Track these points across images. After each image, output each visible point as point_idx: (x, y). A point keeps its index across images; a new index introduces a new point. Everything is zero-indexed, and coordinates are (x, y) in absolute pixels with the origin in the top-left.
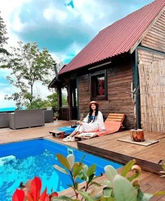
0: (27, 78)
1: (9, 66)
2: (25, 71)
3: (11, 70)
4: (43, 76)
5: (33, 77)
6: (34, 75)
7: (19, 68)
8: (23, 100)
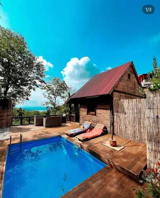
0: (53, 95)
1: (45, 88)
2: (53, 91)
3: (46, 90)
4: (62, 94)
5: (56, 94)
6: (57, 93)
7: (50, 90)
8: (50, 105)
